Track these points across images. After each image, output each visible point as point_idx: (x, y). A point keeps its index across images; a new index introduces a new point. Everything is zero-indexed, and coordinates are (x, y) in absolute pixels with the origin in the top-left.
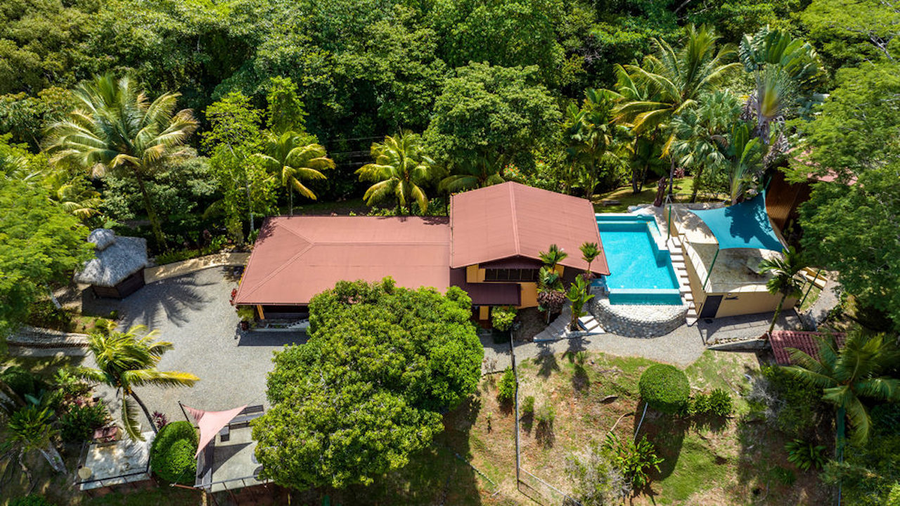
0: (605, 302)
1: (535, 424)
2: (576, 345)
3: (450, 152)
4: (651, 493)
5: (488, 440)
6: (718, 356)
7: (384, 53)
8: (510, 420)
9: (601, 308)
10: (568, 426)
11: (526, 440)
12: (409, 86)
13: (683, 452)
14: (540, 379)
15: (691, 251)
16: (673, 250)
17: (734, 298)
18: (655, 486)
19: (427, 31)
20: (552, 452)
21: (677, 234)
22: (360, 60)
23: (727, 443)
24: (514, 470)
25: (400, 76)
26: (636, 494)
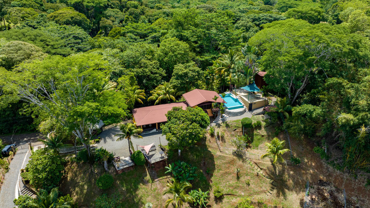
0: (227, 110)
1: (220, 138)
2: (223, 121)
3: (180, 84)
4: (250, 147)
5: (210, 145)
6: (255, 116)
7: (146, 67)
8: (214, 139)
9: (227, 111)
10: (228, 138)
11: (220, 142)
12: (155, 75)
13: (254, 136)
14: (218, 129)
15: (242, 97)
16: (238, 98)
17: (255, 104)
18: (251, 145)
19: (156, 61)
20: (226, 144)
21: (238, 95)
22: (140, 70)
23: (263, 132)
24: (219, 150)
25: (152, 73)
26: (247, 148)
